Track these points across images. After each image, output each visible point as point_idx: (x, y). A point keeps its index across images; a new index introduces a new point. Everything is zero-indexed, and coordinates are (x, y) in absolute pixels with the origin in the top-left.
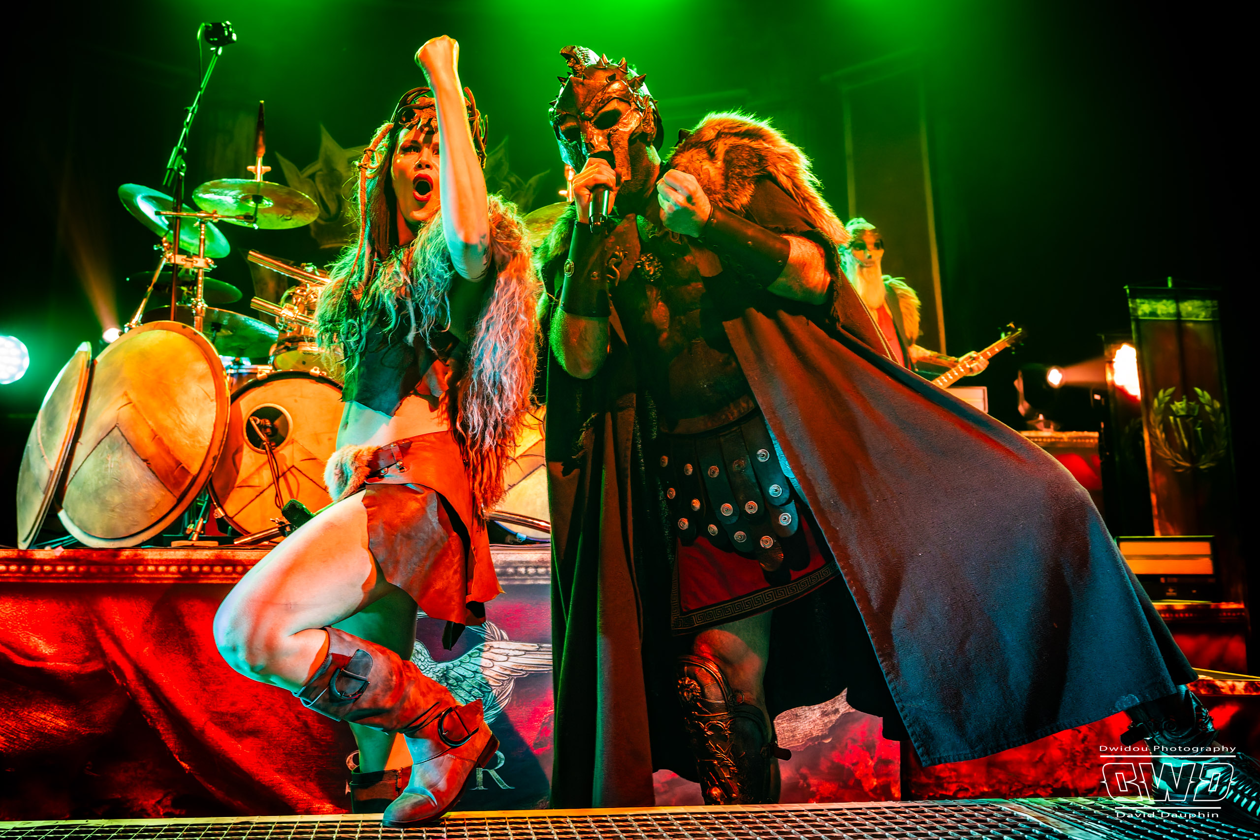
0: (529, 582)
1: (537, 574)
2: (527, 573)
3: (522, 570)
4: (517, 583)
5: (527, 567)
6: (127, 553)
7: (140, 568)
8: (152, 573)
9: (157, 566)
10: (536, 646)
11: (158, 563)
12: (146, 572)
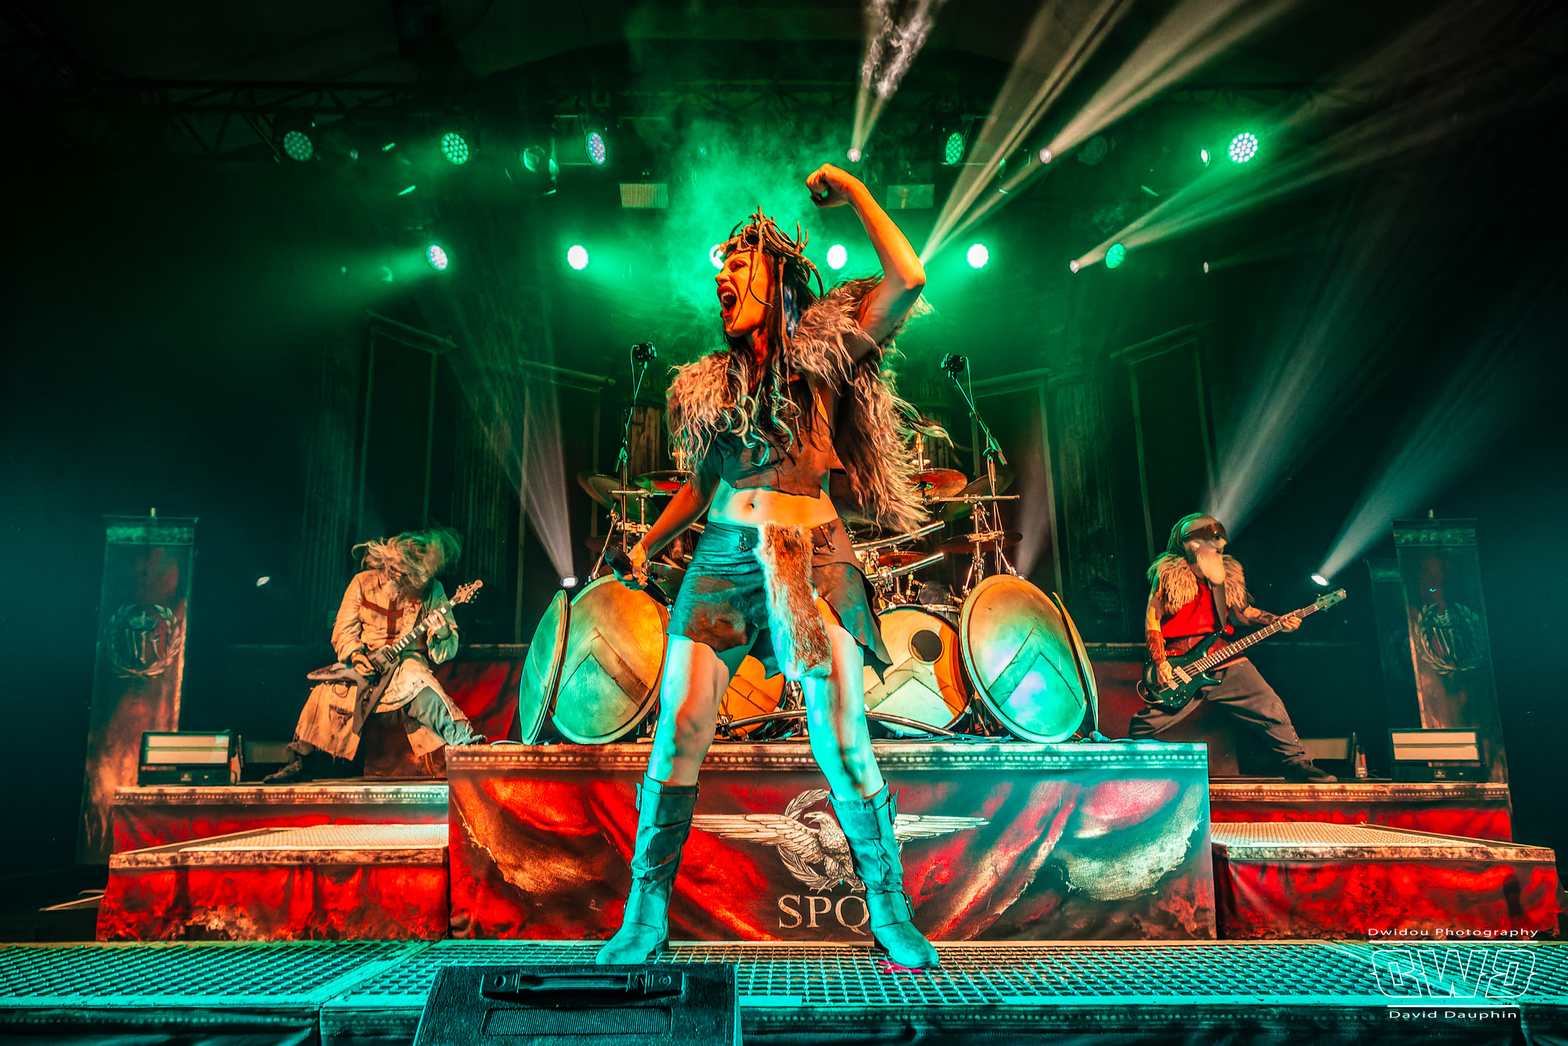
0: (910, 768)
1: (916, 762)
2: (908, 761)
3: (904, 759)
4: (901, 769)
5: (907, 757)
6: (609, 747)
7: (619, 759)
8: (627, 762)
9: (631, 757)
10: (917, 818)
11: (631, 755)
12: (623, 761)
